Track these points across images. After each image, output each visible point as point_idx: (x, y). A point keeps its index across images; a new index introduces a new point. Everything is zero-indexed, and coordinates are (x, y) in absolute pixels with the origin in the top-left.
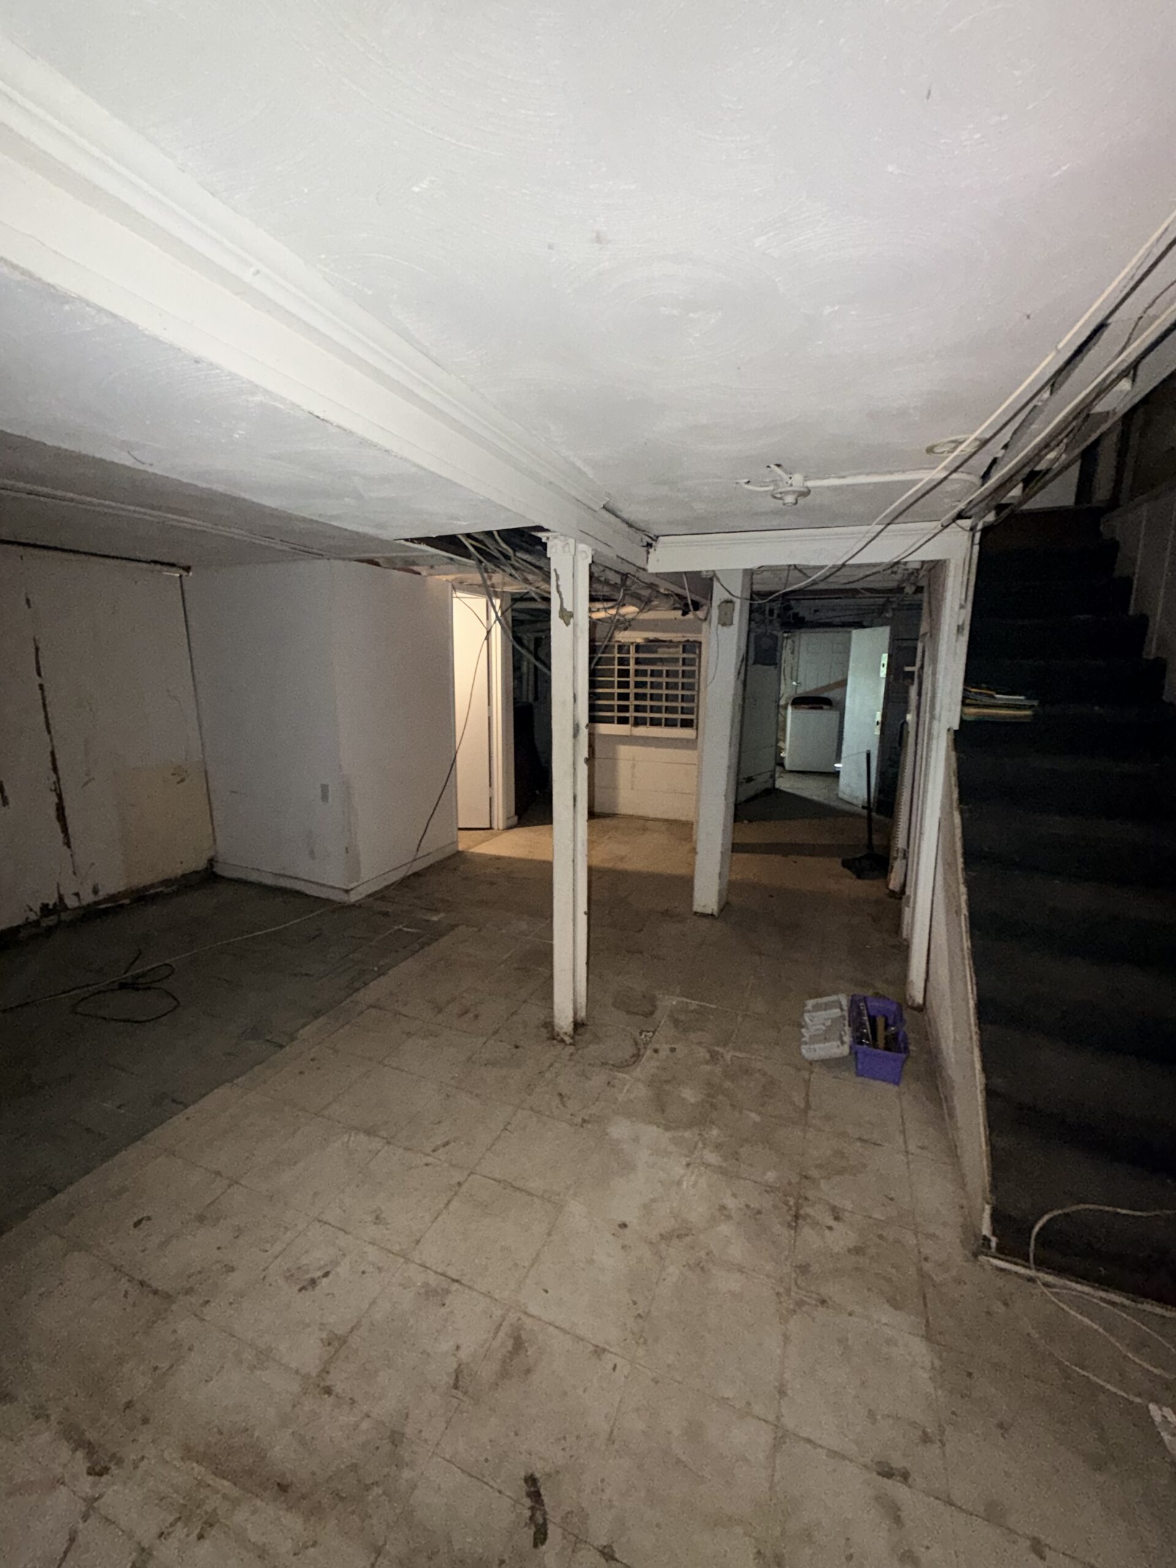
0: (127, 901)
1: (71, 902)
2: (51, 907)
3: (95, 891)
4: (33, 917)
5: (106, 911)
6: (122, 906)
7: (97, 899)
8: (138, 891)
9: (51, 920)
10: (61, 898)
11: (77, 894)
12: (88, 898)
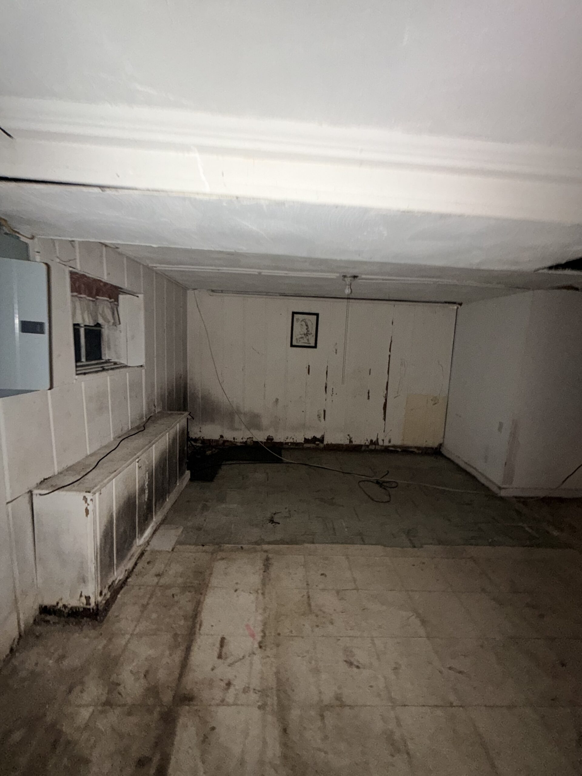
0: (399, 450)
1: (381, 443)
2: (374, 441)
3: (390, 442)
4: (367, 444)
5: (392, 451)
6: (397, 452)
7: (390, 444)
8: (406, 447)
9: (373, 447)
10: (377, 439)
11: (383, 440)
12: (386, 443)
